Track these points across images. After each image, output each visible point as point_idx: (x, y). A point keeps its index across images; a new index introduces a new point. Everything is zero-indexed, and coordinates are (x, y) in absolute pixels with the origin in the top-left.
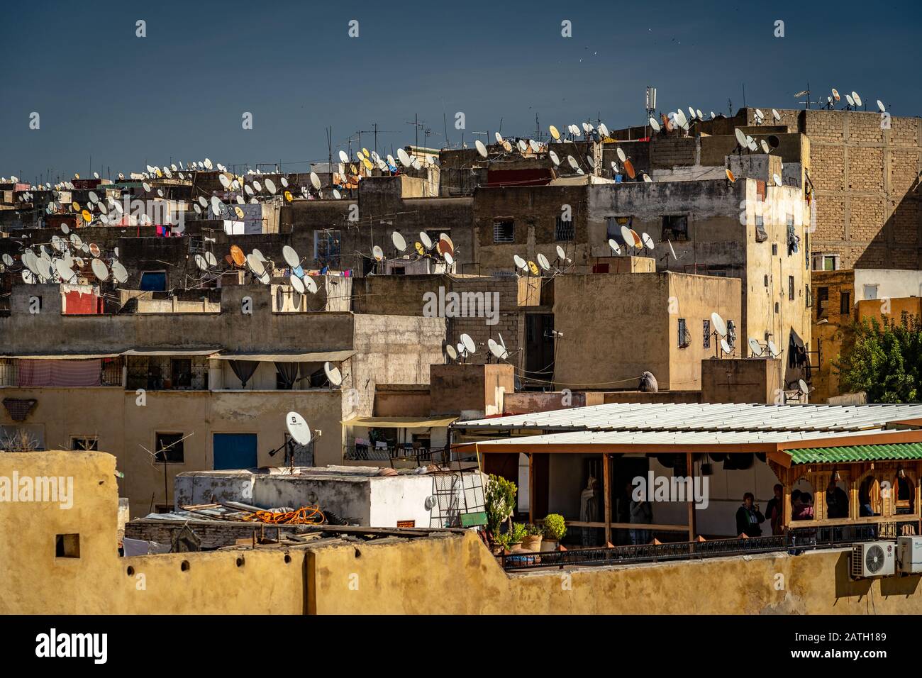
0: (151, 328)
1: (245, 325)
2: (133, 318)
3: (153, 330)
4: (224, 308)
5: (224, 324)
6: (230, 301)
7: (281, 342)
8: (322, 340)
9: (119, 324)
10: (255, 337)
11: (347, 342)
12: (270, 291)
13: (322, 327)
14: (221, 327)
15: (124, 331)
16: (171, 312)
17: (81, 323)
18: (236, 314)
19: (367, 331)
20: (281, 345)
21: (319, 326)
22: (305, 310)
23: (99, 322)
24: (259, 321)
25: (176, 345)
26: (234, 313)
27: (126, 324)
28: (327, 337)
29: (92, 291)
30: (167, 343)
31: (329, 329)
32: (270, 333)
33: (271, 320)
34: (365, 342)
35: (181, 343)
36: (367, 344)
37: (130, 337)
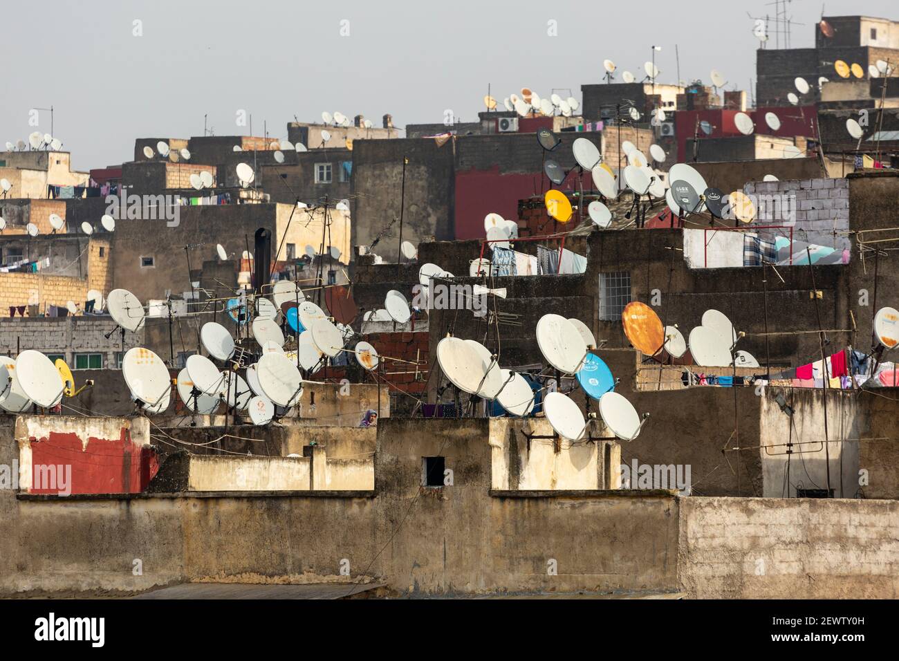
0: (217, 531)
1: (429, 523)
2: (178, 507)
3: (222, 537)
4: (383, 478)
5: (382, 521)
6: (397, 462)
7: (512, 571)
8: (604, 565)
9: (146, 520)
10: (451, 557)
11: (664, 573)
12: (486, 433)
13: (604, 531)
14: (374, 527)
15: (156, 537)
16: (307, 488)
17: (62, 517)
18: (409, 496)
19: (732, 542)
20: (511, 576)
21: (597, 528)
22: (616, 484)
23: (101, 517)
24: (461, 514)
25: (272, 576)
26: (405, 493)
27: (162, 522)
28: (617, 558)
29: (125, 432)
30: (253, 571)
31: (620, 536)
32: (486, 548)
33: (487, 512)
34: (723, 570)
35: (285, 572)
36: (730, 576)
37: (170, 554)
